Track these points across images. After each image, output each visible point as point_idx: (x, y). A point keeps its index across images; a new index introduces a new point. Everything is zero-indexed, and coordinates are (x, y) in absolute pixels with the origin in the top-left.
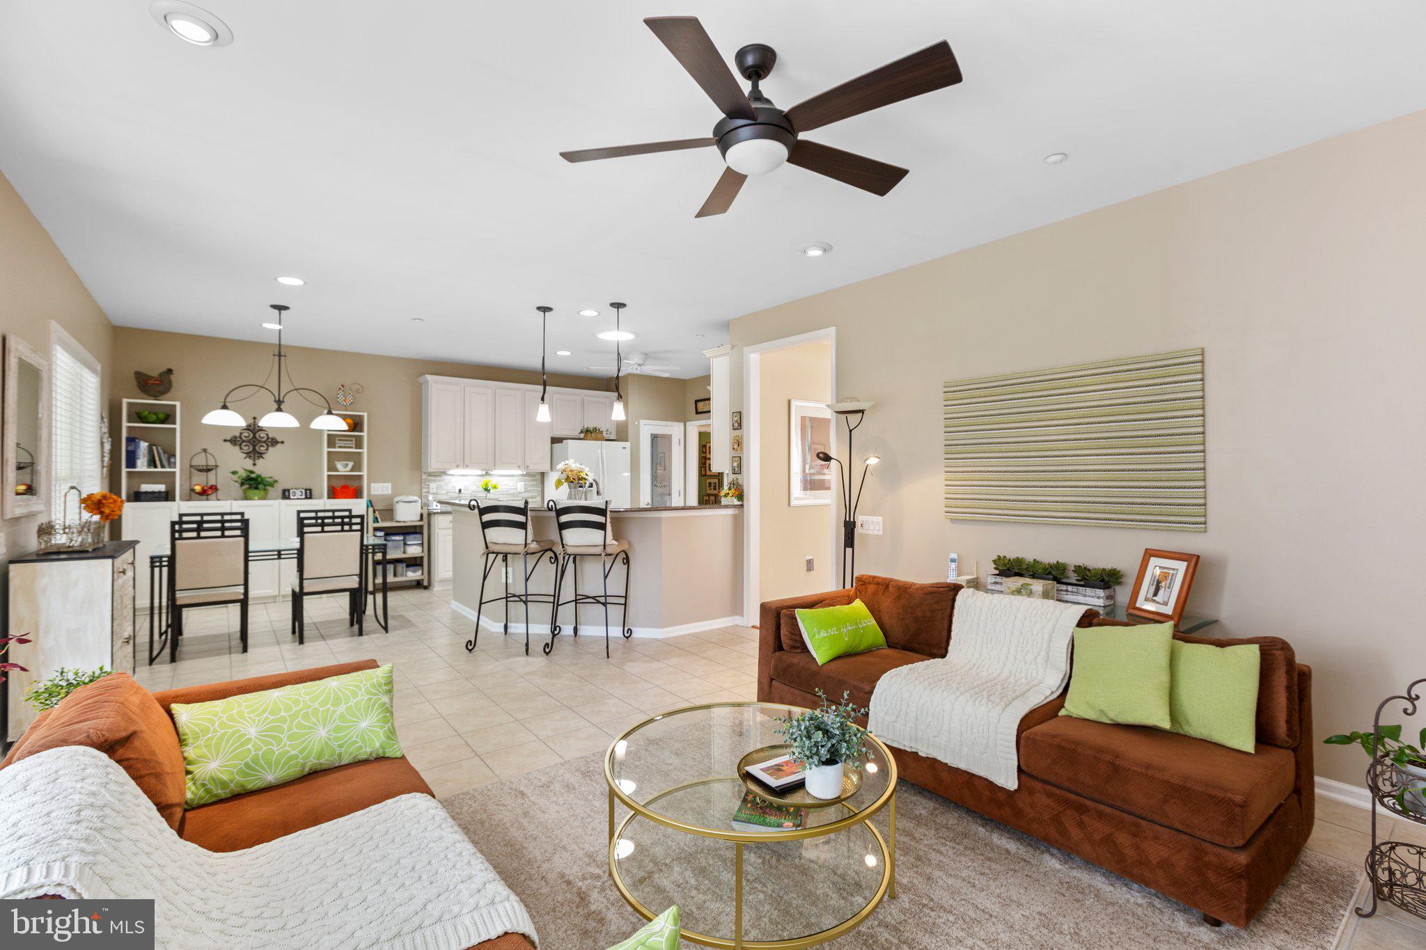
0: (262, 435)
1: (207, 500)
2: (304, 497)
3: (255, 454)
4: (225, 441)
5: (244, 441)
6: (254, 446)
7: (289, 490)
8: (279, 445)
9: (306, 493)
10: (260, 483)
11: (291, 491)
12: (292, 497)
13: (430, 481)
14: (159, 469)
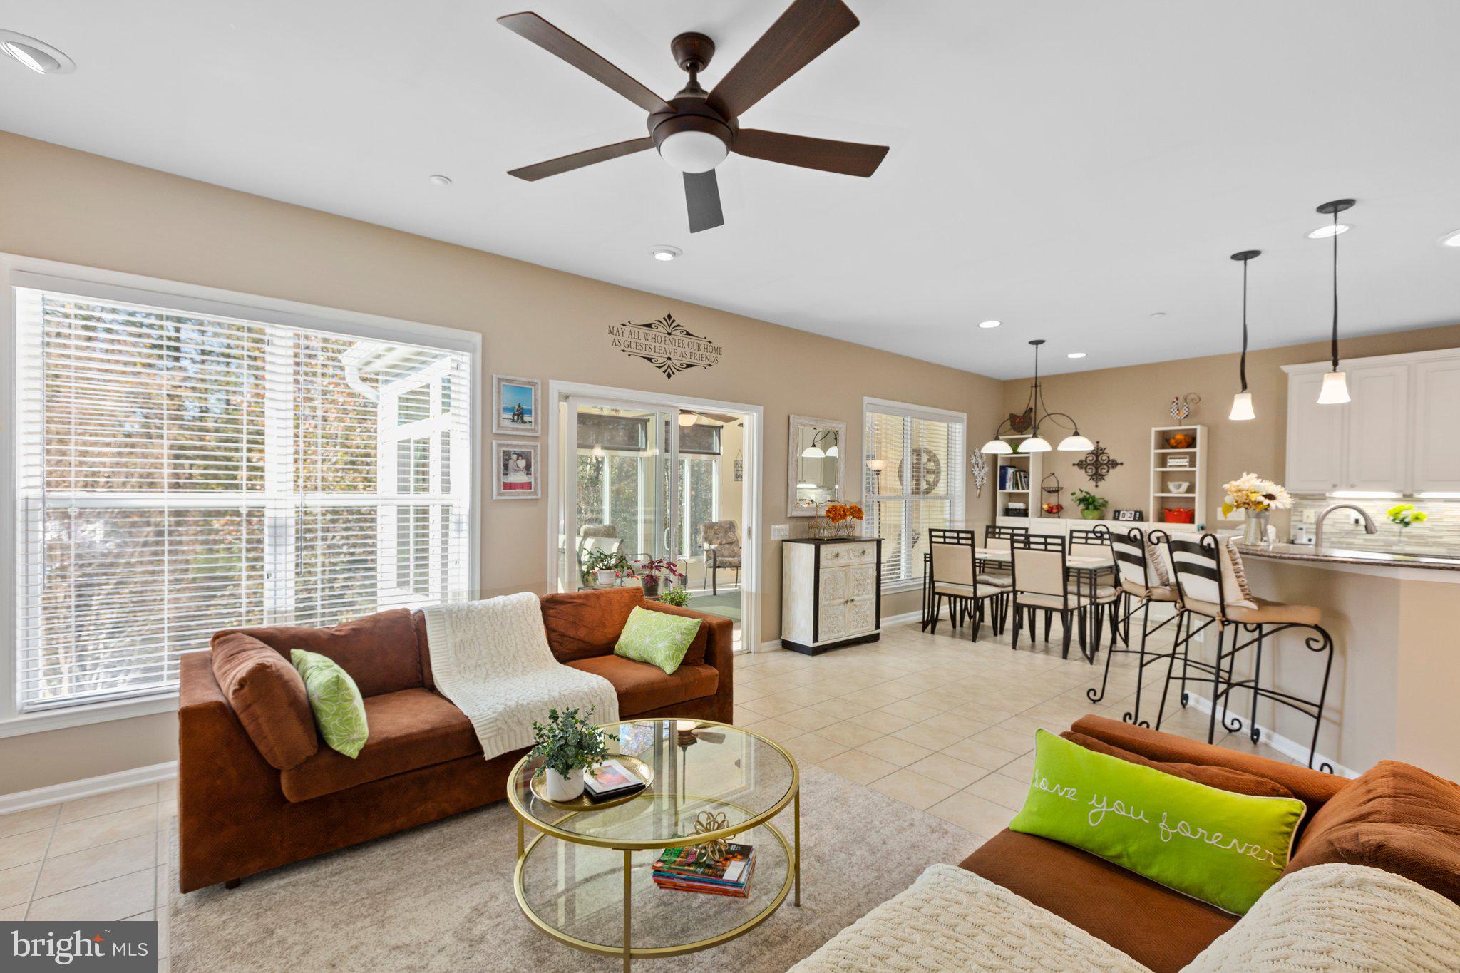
0: (1104, 458)
1: (1059, 517)
2: (1132, 519)
3: (1097, 477)
4: (1074, 465)
5: (1088, 465)
6: (1097, 469)
7: (1119, 512)
8: (1119, 467)
9: (1135, 515)
10: (1091, 504)
11: (1121, 513)
12: (1121, 518)
13: (1306, 506)
14: (1021, 491)
